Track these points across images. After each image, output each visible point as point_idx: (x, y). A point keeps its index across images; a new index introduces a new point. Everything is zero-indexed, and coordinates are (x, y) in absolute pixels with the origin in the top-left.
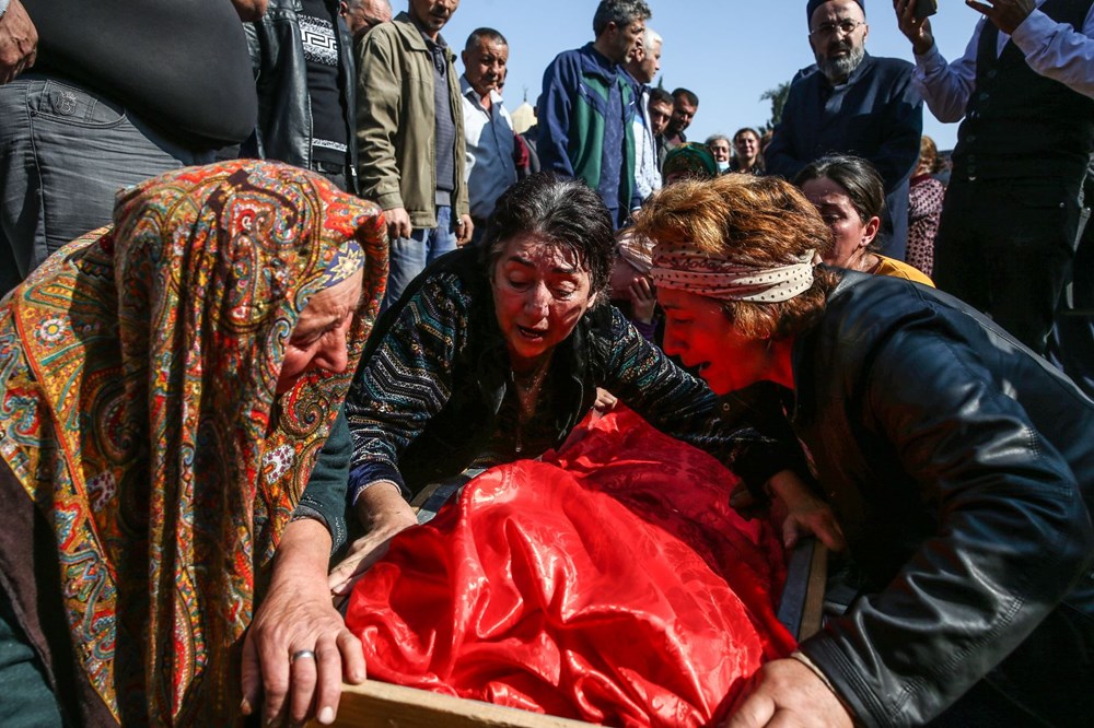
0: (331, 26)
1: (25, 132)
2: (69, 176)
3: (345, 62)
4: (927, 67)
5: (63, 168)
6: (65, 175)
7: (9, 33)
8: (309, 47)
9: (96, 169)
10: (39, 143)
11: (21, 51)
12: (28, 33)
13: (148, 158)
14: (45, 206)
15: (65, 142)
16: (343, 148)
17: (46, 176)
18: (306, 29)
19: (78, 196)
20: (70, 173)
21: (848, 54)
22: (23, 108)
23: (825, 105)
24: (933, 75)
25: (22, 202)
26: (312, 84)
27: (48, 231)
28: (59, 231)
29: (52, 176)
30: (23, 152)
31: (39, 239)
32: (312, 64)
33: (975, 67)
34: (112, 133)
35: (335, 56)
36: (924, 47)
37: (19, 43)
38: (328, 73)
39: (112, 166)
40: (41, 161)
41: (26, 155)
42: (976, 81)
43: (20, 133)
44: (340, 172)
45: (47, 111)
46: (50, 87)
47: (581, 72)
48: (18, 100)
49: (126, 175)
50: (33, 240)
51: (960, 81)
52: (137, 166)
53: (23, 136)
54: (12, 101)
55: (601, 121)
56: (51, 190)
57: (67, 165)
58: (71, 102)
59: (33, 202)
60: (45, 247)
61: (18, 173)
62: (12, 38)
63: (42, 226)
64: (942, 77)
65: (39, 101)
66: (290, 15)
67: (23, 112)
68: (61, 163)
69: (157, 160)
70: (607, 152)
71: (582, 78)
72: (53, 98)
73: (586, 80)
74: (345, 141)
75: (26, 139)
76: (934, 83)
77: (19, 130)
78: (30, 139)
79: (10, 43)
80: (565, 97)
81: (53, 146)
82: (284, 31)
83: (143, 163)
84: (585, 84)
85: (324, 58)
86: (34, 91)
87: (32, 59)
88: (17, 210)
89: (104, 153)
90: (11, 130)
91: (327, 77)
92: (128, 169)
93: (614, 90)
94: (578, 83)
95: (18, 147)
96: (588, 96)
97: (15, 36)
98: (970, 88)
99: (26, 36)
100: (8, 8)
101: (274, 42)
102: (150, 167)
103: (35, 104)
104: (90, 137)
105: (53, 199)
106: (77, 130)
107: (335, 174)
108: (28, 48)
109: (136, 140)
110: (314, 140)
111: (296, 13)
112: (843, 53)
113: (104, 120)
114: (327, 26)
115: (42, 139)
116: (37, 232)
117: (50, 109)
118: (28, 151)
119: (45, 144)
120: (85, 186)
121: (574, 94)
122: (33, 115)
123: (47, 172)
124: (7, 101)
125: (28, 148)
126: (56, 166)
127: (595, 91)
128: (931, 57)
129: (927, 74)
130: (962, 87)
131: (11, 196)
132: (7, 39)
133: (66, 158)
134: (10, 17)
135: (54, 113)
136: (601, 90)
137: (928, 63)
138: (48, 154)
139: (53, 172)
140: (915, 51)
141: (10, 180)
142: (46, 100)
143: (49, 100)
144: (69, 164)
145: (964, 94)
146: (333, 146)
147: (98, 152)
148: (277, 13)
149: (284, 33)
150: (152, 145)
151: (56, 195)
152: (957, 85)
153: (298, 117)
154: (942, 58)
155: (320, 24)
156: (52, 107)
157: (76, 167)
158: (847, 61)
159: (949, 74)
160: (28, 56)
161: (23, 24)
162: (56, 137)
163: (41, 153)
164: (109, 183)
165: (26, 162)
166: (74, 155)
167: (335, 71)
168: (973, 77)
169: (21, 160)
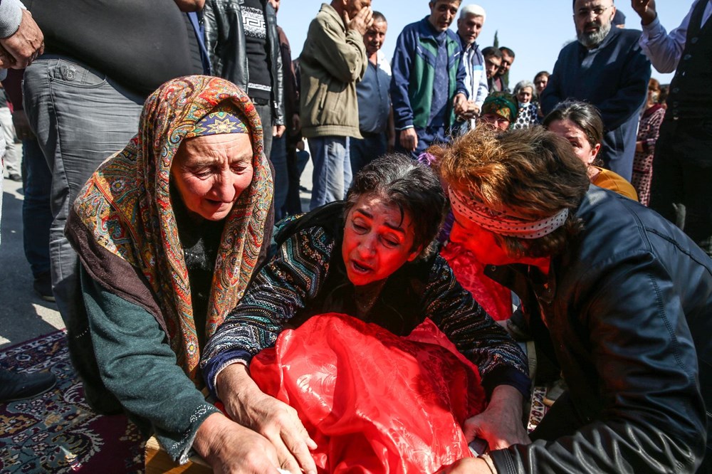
0: (262, 12)
1: (47, 91)
2: (73, 118)
3: (270, 35)
4: (650, 34)
5: (70, 113)
6: (70, 117)
7: (24, 38)
8: (248, 27)
9: (89, 113)
10: (55, 98)
11: (34, 47)
12: (37, 36)
13: (120, 105)
14: (60, 135)
15: (69, 97)
16: (269, 89)
17: (59, 117)
18: (246, 16)
19: (78, 129)
20: (73, 116)
21: (598, 30)
22: (46, 76)
23: (581, 63)
24: (654, 40)
25: (48, 132)
26: (248, 51)
27: (62, 151)
28: (69, 151)
29: (63, 117)
30: (46, 103)
31: (57, 155)
32: (249, 38)
33: (685, 33)
34: (98, 90)
35: (264, 32)
36: (649, 19)
37: (31, 43)
38: (260, 43)
39: (98, 110)
40: (56, 109)
41: (49, 105)
42: (686, 43)
43: (44, 91)
44: (267, 104)
45: (59, 78)
46: (61, 63)
47: (418, 38)
48: (43, 71)
49: (107, 116)
50: (54, 155)
51: (675, 44)
52: (114, 110)
53: (46, 93)
54: (40, 72)
55: (431, 70)
56: (62, 126)
57: (71, 111)
58: (73, 72)
59: (54, 132)
60: (61, 159)
61: (44, 116)
62: (26, 41)
63: (58, 148)
64: (661, 42)
65: (54, 71)
66: (236, 7)
67: (46, 78)
68: (67, 109)
69: (127, 106)
70: (437, 90)
71: (419, 42)
72: (62, 70)
73: (422, 44)
74: (270, 84)
75: (48, 95)
76: (654, 45)
77: (44, 89)
78: (50, 95)
79: (26, 44)
80: (406, 55)
81: (62, 99)
82: (232, 17)
83: (118, 108)
84: (421, 46)
85: (257, 34)
86: (52, 65)
87: (42, 50)
88: (46, 137)
89: (94, 103)
90: (39, 90)
91: (258, 45)
92: (109, 113)
93: (442, 48)
94: (416, 45)
95: (43, 100)
96: (423, 54)
97: (28, 39)
98: (681, 48)
99: (35, 38)
100: (22, 22)
101: (226, 24)
102: (123, 110)
103: (52, 74)
104: (85, 94)
105: (64, 132)
106: (76, 89)
107: (263, 105)
108: (38, 45)
109: (113, 95)
110: (250, 84)
111: (240, 5)
112: (594, 30)
113: (93, 82)
114: (259, 13)
115: (56, 95)
116: (56, 150)
117: (60, 76)
118: (50, 102)
119: (58, 98)
120: (81, 124)
121: (413, 54)
122: (51, 80)
123: (60, 115)
124: (37, 72)
125: (49, 101)
126: (65, 111)
127: (428, 51)
128: (654, 27)
129: (650, 39)
130: (676, 48)
131: (42, 129)
132: (24, 42)
133: (70, 106)
134: (23, 28)
135: (63, 79)
136: (432, 50)
137: (651, 31)
138: (60, 104)
139: (63, 115)
140: (643, 23)
141: (40, 119)
142: (58, 71)
143: (60, 71)
144: (72, 111)
145: (677, 53)
146: (261, 87)
147: (90, 102)
148: (228, 5)
149: (233, 18)
150: (123, 97)
151: (65, 129)
152: (672, 47)
153: (239, 72)
154: (662, 27)
155: (255, 12)
156: (61, 76)
157: (76, 112)
158: (597, 35)
159: (666, 39)
160: (39, 49)
161: (33, 31)
162: (65, 94)
163: (56, 104)
164: (96, 121)
165: (49, 109)
166: (75, 105)
167: (264, 42)
168: (684, 42)
169: (46, 108)
